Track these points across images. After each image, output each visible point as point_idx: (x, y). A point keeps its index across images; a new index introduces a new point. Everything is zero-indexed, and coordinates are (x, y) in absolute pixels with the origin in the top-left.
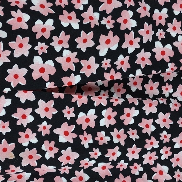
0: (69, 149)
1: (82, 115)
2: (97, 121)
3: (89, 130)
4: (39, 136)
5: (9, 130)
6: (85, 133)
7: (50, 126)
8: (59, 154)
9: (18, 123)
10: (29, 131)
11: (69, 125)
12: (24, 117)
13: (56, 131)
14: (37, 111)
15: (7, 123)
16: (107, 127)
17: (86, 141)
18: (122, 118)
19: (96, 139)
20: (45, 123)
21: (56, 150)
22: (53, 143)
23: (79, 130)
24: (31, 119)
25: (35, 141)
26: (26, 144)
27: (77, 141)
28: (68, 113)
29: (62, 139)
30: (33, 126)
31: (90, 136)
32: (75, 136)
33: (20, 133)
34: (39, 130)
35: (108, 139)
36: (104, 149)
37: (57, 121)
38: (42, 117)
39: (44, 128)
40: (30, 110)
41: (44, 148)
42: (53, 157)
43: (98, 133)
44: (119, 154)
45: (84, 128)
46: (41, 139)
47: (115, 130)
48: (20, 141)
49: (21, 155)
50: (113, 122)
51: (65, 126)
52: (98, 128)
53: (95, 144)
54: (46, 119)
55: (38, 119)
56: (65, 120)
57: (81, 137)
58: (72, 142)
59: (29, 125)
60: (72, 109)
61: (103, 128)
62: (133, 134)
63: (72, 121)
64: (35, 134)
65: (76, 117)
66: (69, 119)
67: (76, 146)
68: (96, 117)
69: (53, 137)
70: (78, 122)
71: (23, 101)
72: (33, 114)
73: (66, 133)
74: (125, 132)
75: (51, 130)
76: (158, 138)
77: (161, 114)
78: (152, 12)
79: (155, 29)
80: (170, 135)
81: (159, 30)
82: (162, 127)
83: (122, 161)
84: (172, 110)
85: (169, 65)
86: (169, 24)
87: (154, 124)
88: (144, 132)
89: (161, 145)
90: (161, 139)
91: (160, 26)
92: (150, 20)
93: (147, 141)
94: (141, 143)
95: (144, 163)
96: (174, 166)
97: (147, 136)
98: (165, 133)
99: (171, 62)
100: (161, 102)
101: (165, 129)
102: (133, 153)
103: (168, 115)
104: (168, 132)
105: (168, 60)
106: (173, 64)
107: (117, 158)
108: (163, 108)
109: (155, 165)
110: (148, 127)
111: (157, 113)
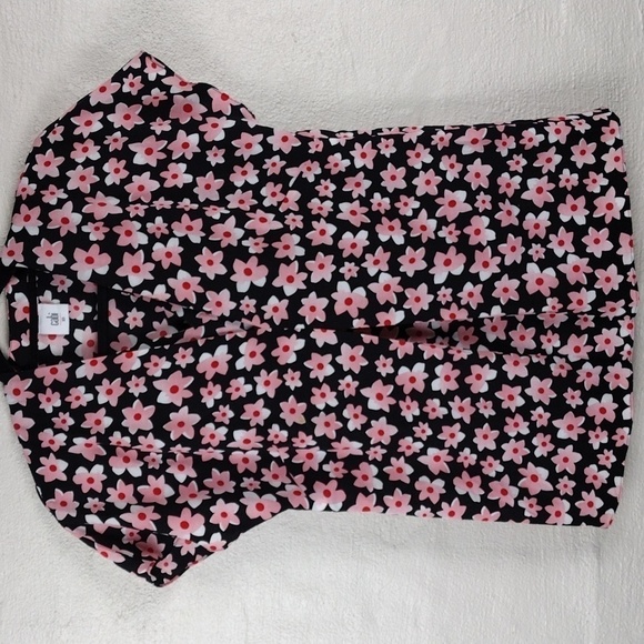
0: (383, 419)
1: (403, 370)
2: (428, 382)
3: (414, 395)
4: (340, 396)
5: (300, 384)
6: (408, 398)
7: (357, 383)
8: (367, 426)
9: (312, 376)
10: (326, 388)
11: (385, 384)
12: (321, 366)
13: (364, 392)
14: (338, 359)
15: (298, 374)
16: (444, 392)
17: (410, 411)
18: (468, 380)
19: (425, 409)
20: (349, 379)
21: (363, 419)
22: (359, 408)
23: (398, 393)
24: (330, 370)
25: (334, 403)
26: (321, 406)
27: (395, 409)
28: (384, 366)
29: (373, 405)
30: (333, 382)
31: (416, 404)
32: (393, 401)
33: (314, 390)
34: (340, 388)
35: (444, 411)
36: (437, 425)
37: (367, 376)
38: (346, 369)
39: (348, 385)
40: (329, 357)
41: (346, 413)
42: (359, 428)
43: (429, 402)
44: (461, 436)
45: (407, 390)
46: (343, 401)
47: (457, 398)
48: (313, 400)
49: (314, 420)
50: (454, 386)
51: (378, 385)
52: (429, 393)
53: (423, 417)
54: (350, 372)
55: (340, 372)
56: (379, 376)
57: (401, 403)
58: (387, 410)
59: (327, 380)
60: (390, 360)
61: (437, 394)
62: (486, 407)
63: (389, 379)
64: (335, 394)
65: (396, 374)
66: (384, 375)
67: (394, 416)
68: (426, 376)
69: (359, 400)
70: (399, 381)
71: (320, 344)
72: (333, 363)
73: (380, 397)
74: (473, 404)
75: (358, 389)
76: (527, 417)
77: (535, 380)
78: (521, 217)
79: (527, 244)
80: (548, 415)
81: (533, 245)
82: (536, 400)
83: (467, 451)
84: (555, 374)
85: (549, 301)
86: (552, 237)
87: (523, 394)
88: (504, 406)
89: (534, 430)
90: (533, 419)
91: (537, 239)
92: (519, 231)
93: (508, 420)
94: (498, 422)
95: (506, 458)
96: (558, 470)
97: (508, 413)
98: (540, 410)
99: (551, 296)
100: (535, 360)
101: (540, 403)
102: (485, 439)
103: (548, 382)
104: (546, 409)
105: (546, 293)
106: (556, 299)
107: (459, 444)
108: (540, 371)
109: (524, 465)
110: (512, 398)
111: (528, 378)
